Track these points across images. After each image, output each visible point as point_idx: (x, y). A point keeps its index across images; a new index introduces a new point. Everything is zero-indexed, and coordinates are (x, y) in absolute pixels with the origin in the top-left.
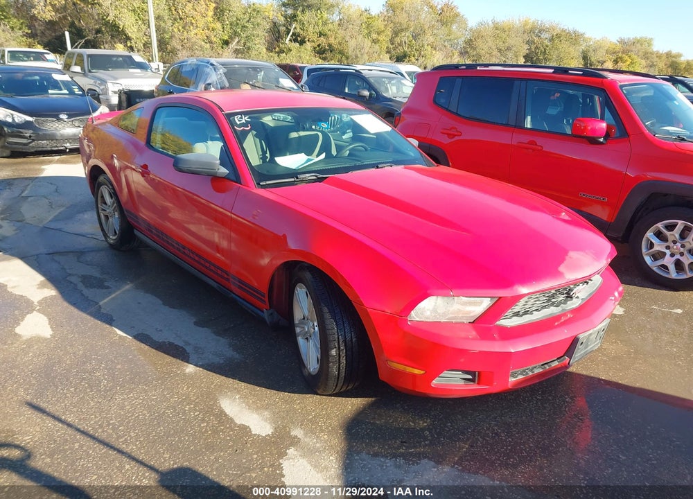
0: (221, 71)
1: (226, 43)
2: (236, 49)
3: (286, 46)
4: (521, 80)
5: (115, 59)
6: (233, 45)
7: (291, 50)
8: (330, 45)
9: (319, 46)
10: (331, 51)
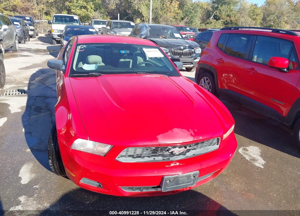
0: (148, 29)
1: (182, 19)
2: (186, 22)
3: (210, 21)
4: (255, 35)
5: (123, 24)
6: (185, 20)
7: (211, 23)
8: (231, 21)
9: (226, 21)
10: (231, 24)
